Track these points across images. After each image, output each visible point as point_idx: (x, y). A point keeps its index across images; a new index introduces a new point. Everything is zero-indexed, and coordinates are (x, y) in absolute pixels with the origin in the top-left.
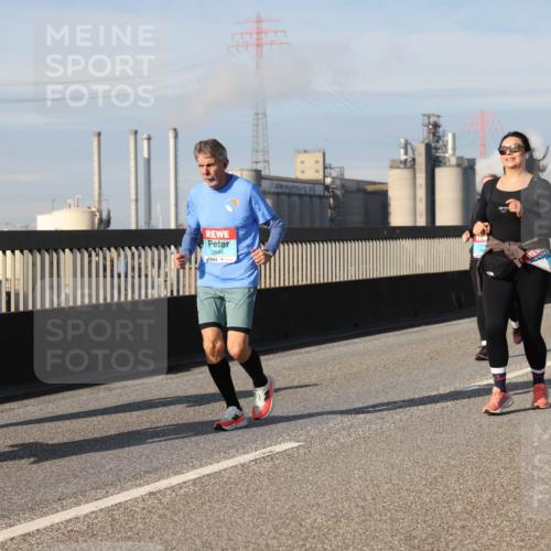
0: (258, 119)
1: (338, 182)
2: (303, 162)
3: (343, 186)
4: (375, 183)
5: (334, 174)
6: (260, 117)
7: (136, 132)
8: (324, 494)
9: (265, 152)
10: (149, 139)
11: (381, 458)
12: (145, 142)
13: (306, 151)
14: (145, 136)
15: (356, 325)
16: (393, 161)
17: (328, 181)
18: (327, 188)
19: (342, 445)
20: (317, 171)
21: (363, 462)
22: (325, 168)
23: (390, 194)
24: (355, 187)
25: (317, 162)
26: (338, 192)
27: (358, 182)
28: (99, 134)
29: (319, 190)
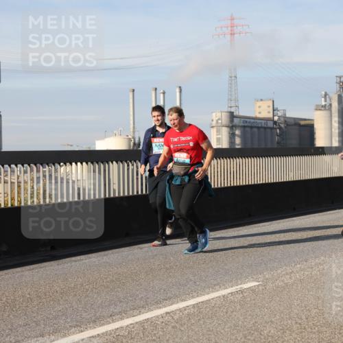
0: (231, 80)
1: (282, 119)
2: (260, 107)
3: (285, 121)
4: (305, 120)
5: (280, 114)
6: (233, 78)
7: (156, 89)
8: (275, 315)
9: (236, 100)
10: (164, 93)
11: (311, 293)
12: (162, 95)
13: (262, 100)
14: (162, 91)
15: (294, 209)
16: (317, 105)
17: (276, 118)
18: (275, 123)
19: (287, 284)
20: (269, 112)
21: (300, 295)
22: (274, 110)
23: (315, 126)
24: (293, 122)
25: (269, 107)
26: (282, 126)
27: (295, 119)
28: (133, 90)
29: (270, 124)
